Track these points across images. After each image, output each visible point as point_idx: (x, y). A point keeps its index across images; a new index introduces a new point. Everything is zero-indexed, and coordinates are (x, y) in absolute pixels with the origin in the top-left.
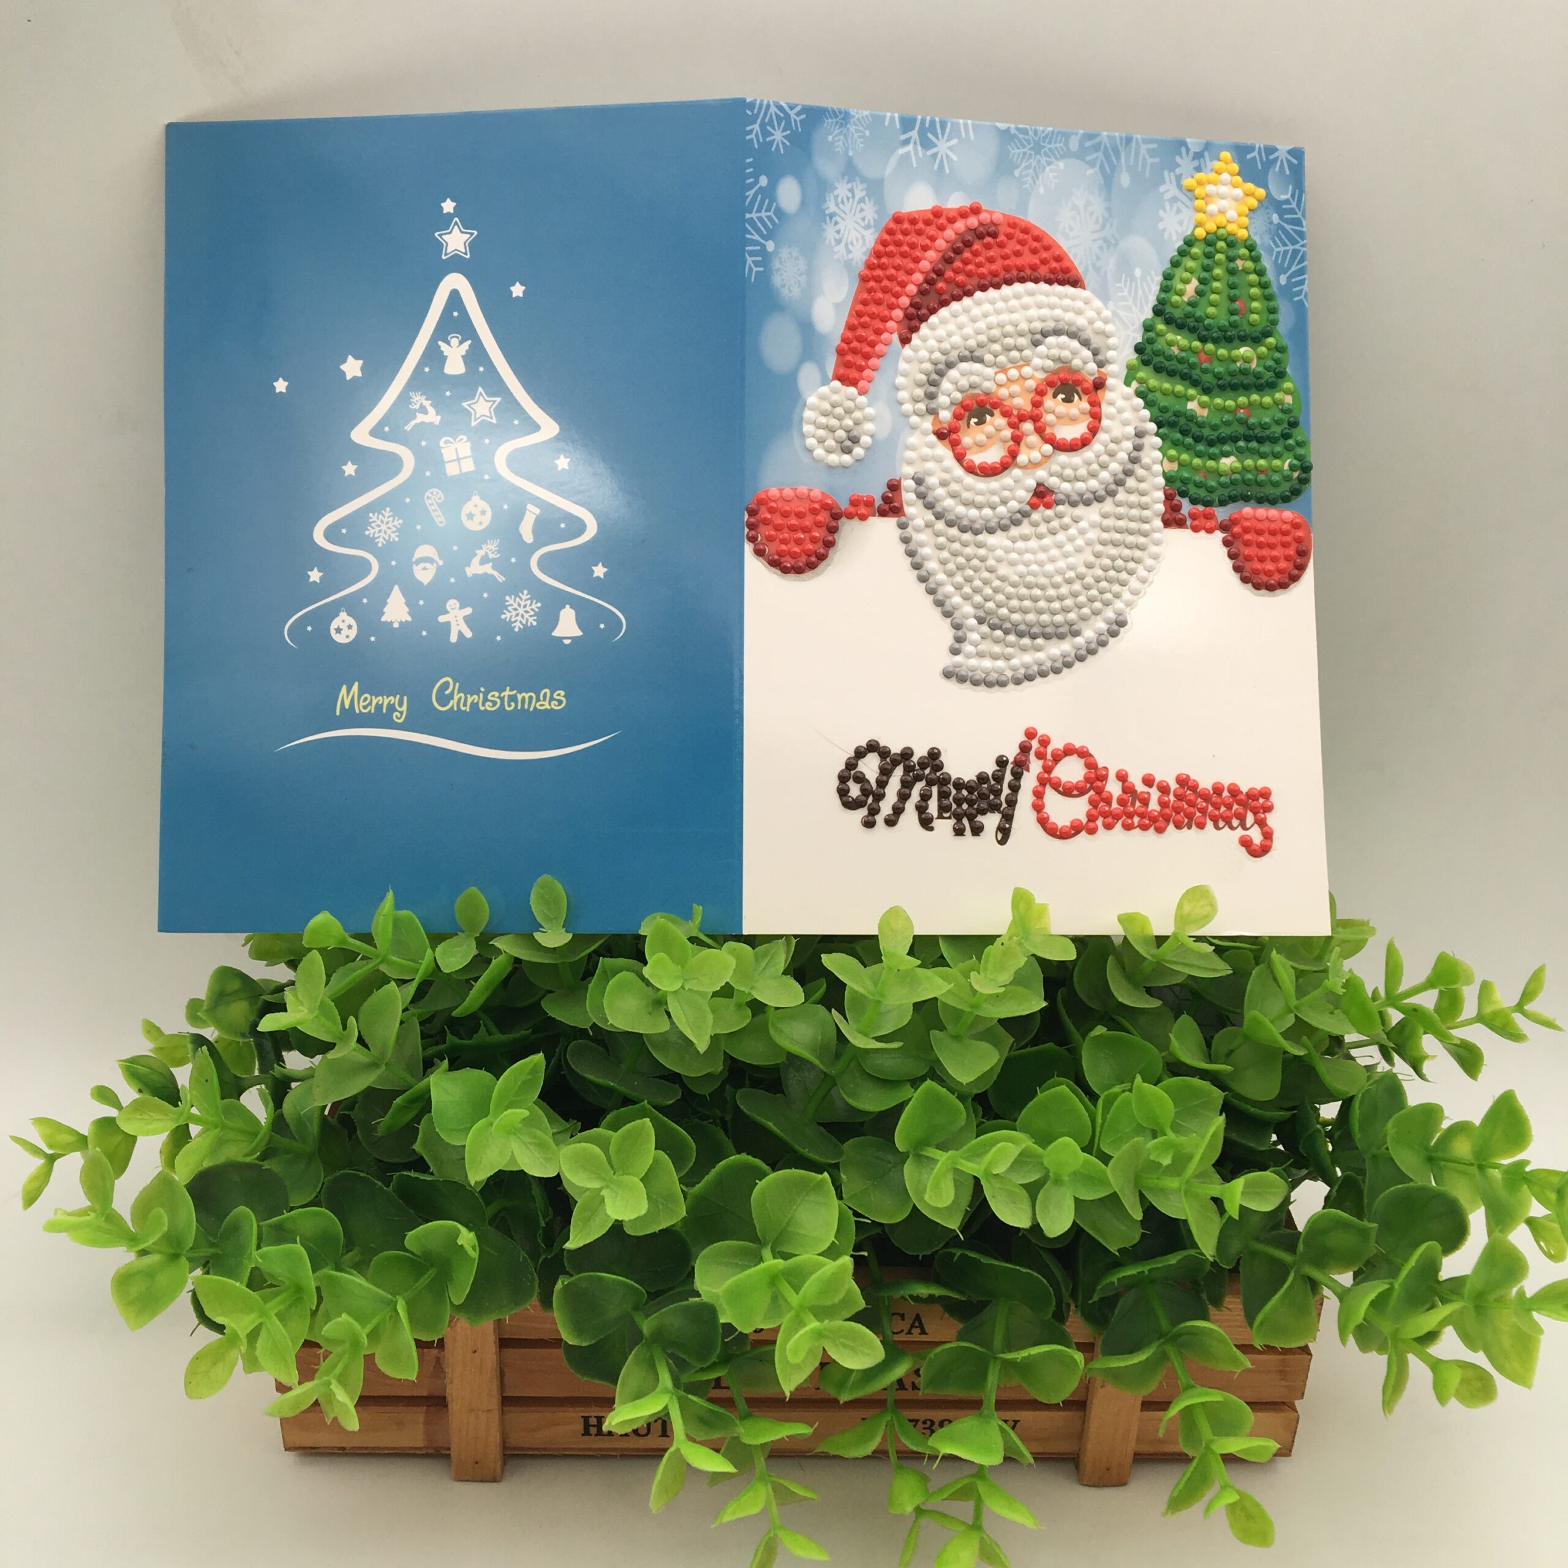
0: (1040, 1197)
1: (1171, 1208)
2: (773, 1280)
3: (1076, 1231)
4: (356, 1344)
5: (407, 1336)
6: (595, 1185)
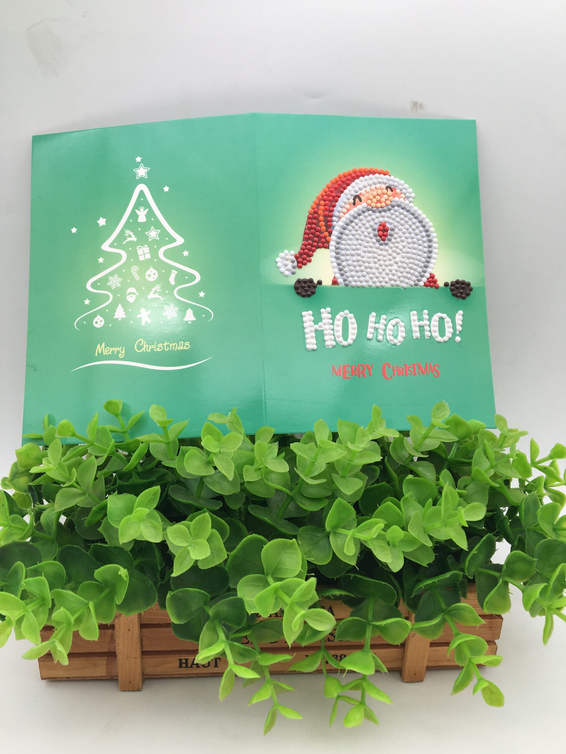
4: (69, 623)
5: (94, 622)
6: (185, 545)
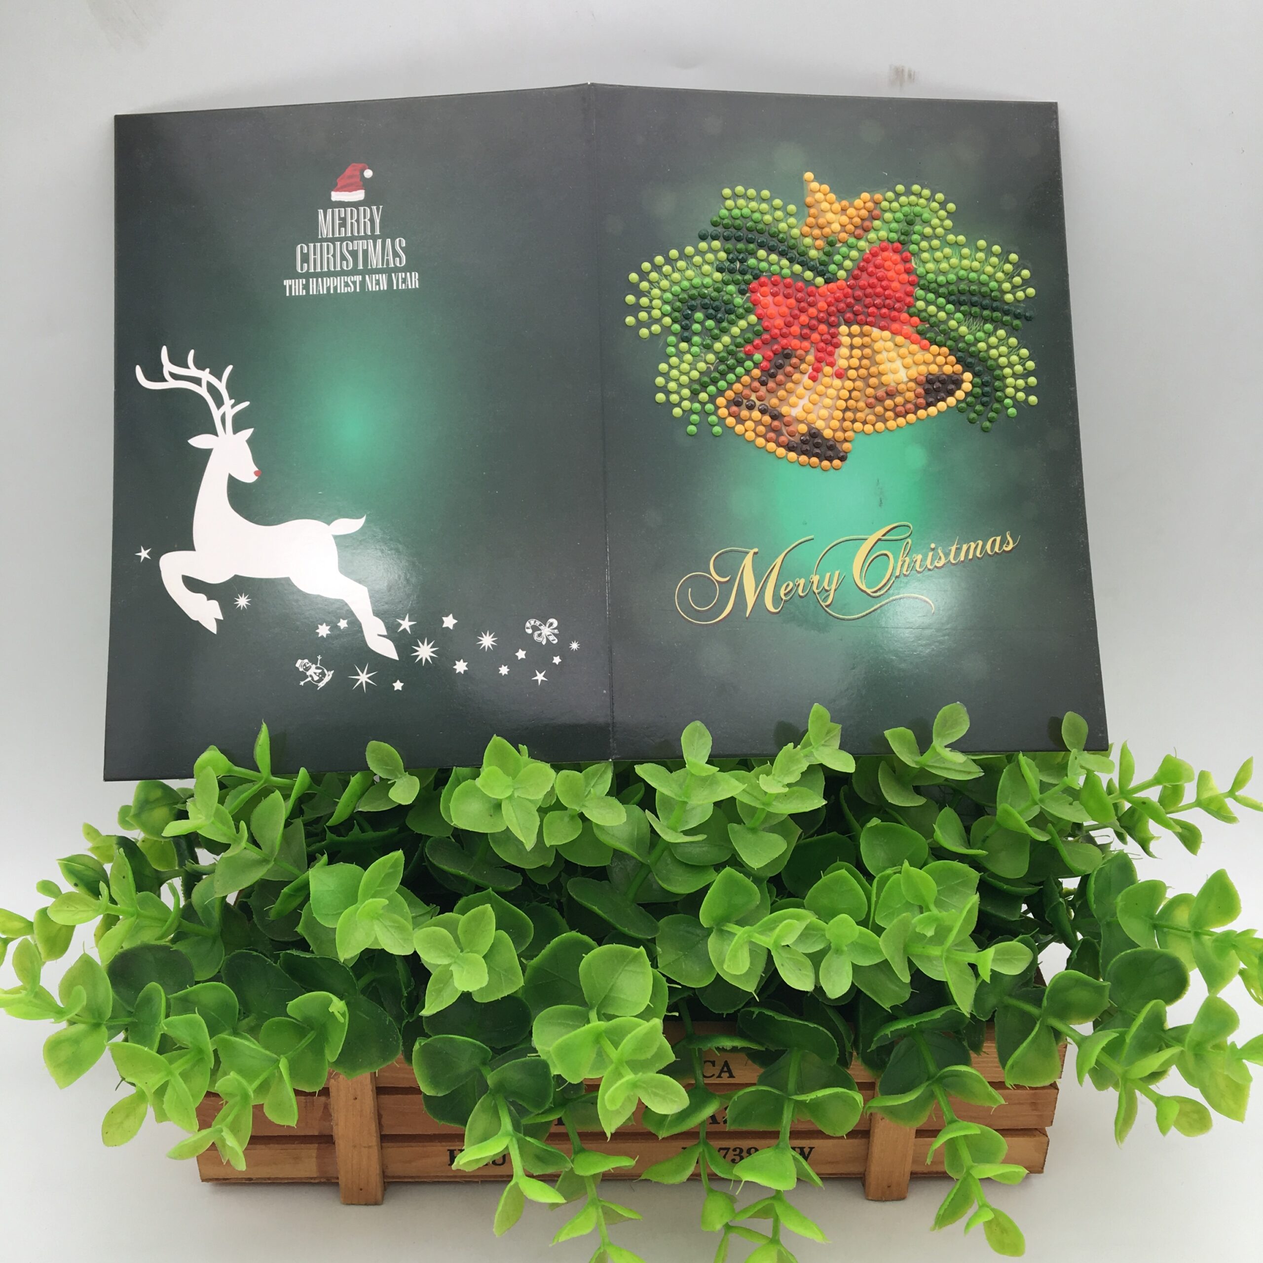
0: (822, 965)
1: (934, 972)
2: (598, 1038)
3: (855, 993)
4: (245, 1097)
5: (288, 1088)
6: (445, 961)
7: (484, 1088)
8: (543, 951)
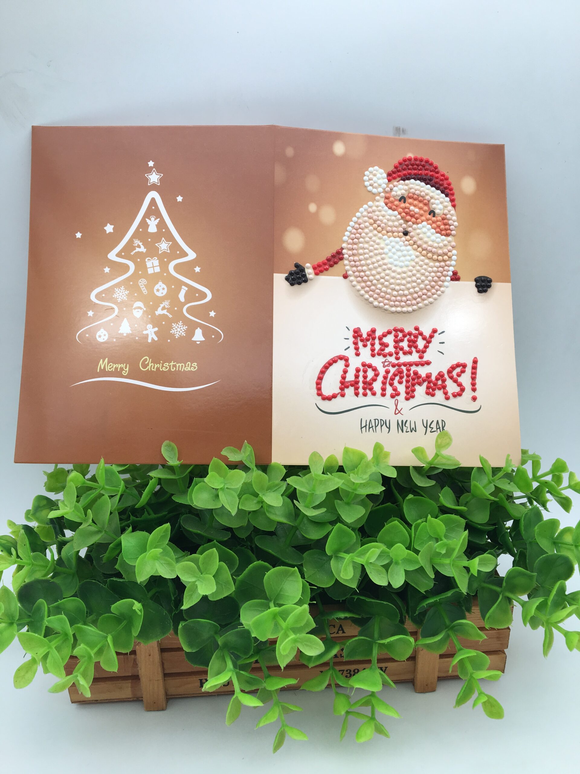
0: (389, 571)
1: (447, 572)
2: (275, 616)
3: (406, 584)
4: (90, 657)
5: (113, 654)
6: (193, 580)
7: (217, 646)
8: (244, 572)
